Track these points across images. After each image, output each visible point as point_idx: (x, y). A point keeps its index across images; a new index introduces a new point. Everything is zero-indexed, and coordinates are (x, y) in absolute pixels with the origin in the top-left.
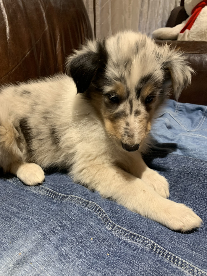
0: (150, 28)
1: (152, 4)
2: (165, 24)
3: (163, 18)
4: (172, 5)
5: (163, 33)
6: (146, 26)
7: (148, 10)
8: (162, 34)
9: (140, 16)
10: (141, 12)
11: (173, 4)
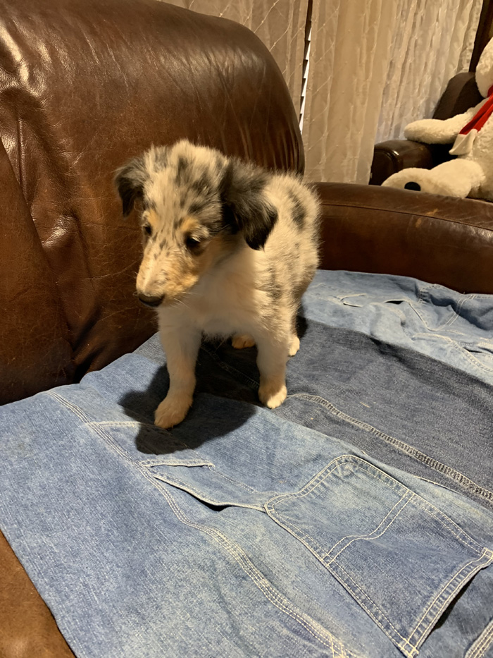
0: (401, 116)
1: (410, 69)
2: (433, 107)
3: (430, 94)
4: (451, 66)
5: (426, 131)
6: (394, 113)
7: (401, 82)
8: (423, 133)
9: (384, 94)
10: (387, 87)
11: (454, 67)
